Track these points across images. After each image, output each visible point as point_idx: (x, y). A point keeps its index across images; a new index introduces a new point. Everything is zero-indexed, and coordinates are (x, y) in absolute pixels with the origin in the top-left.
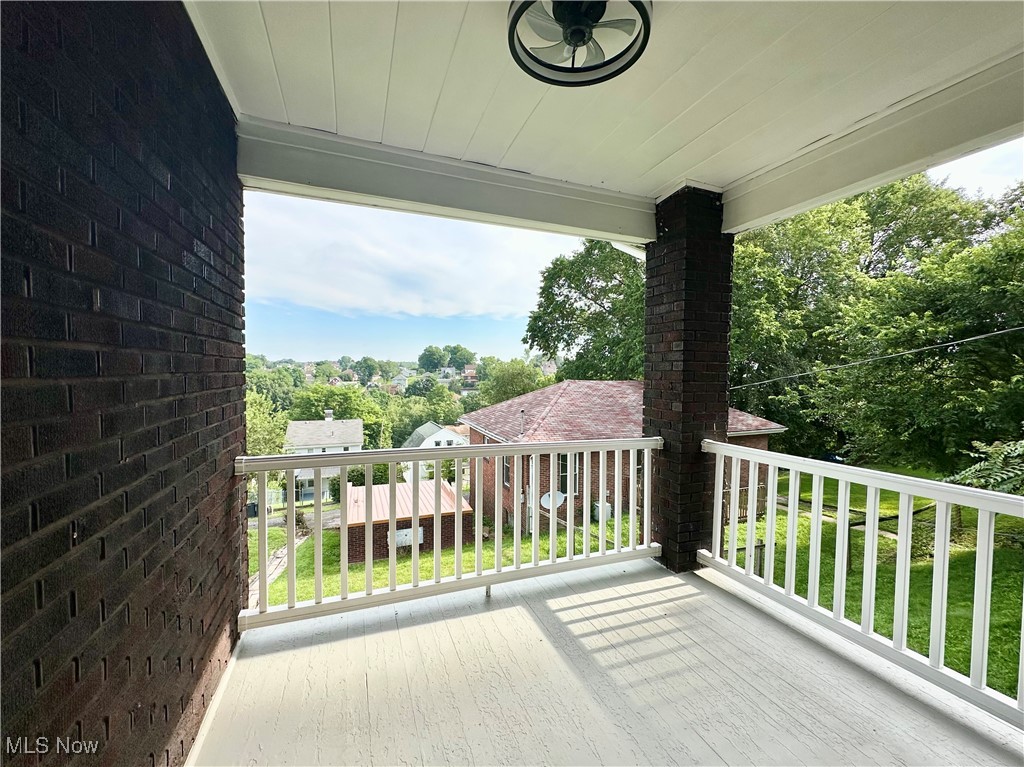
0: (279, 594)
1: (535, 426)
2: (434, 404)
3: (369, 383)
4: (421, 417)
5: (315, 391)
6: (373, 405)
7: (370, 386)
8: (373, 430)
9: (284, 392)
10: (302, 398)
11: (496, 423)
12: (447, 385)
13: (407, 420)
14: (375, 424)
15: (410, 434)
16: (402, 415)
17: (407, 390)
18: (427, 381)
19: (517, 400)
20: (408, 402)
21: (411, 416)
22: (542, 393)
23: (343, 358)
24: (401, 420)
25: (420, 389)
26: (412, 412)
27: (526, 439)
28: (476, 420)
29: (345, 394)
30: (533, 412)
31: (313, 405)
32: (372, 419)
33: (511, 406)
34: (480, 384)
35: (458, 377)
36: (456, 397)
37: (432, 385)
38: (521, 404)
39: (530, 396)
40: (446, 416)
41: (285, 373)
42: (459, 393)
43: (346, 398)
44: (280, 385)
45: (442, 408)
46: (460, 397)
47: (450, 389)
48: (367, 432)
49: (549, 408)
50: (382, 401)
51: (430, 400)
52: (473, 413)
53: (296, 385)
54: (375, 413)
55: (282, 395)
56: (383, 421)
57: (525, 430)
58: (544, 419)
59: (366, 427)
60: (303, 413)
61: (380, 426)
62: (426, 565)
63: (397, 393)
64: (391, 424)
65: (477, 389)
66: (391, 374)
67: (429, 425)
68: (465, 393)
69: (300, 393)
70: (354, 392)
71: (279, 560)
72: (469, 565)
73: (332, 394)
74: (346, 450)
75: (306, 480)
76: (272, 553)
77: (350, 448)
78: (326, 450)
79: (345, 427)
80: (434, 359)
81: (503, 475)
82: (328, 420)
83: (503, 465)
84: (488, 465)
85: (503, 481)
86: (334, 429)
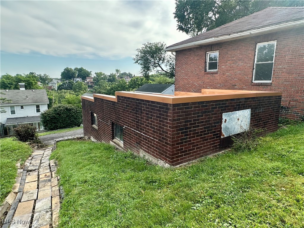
25: (66, 87)
66: (47, 81)
74: (38, 107)
75: (11, 125)
76: (18, 165)
77: (40, 106)
78: (24, 107)
79: (34, 93)
80: (70, 74)
81: (253, 75)
82: (22, 89)
83: (254, 65)
84: (216, 75)
85: (252, 80)
86: (27, 95)
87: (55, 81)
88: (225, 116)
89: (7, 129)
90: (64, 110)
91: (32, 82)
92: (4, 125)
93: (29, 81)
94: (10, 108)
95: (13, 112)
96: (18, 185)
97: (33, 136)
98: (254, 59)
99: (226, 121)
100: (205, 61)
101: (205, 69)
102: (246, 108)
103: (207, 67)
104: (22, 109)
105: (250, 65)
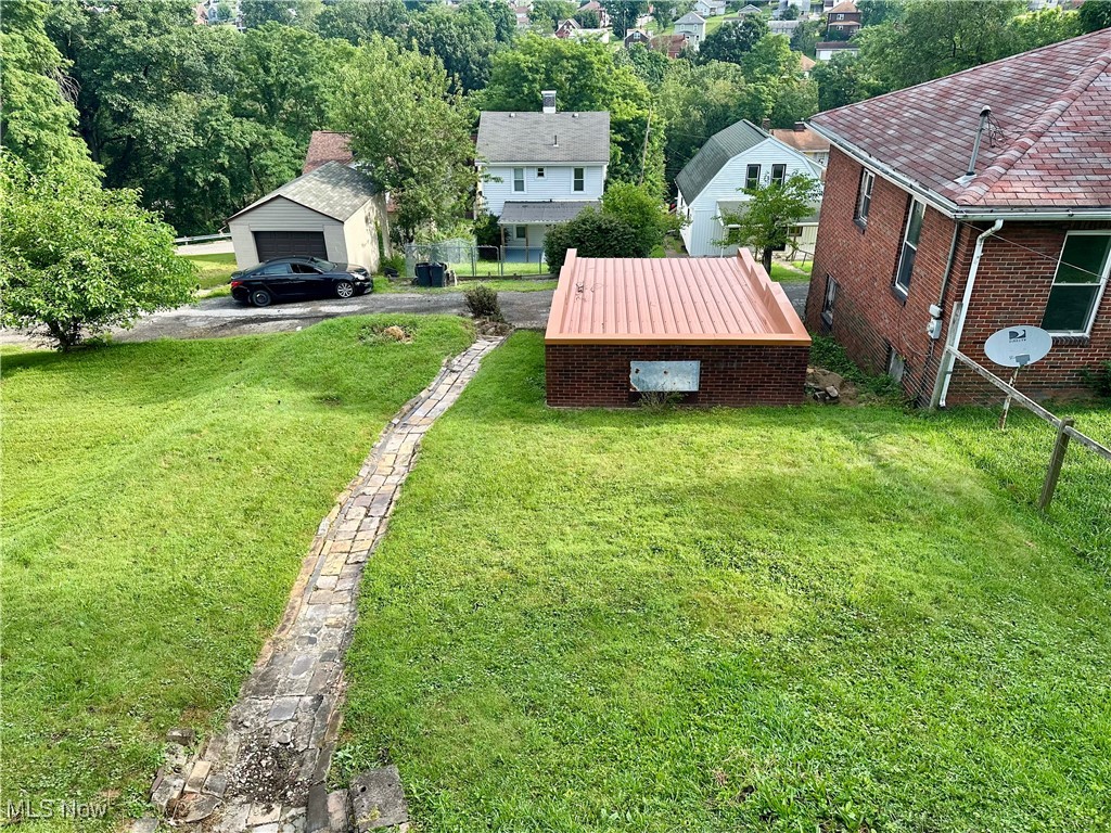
0: (445, 443)
1: (1013, 153)
2: (755, 80)
3: (629, 33)
4: (726, 107)
5: (528, 50)
6: (633, 80)
7: (631, 38)
8: (631, 134)
9: (479, 52)
10: (508, 65)
11: (901, 139)
12: (788, 36)
13: (696, 114)
14: (636, 120)
15: (701, 145)
16: (688, 102)
17: (703, 46)
18: (747, 25)
19: (967, 78)
20: (702, 75)
21: (706, 105)
22: (1043, 60)
24: (686, 114)
25: (730, 46)
26: (710, 96)
27: (979, 189)
28: (851, 127)
29: (580, 58)
30: (1012, 112)
31: (525, 79)
32: (629, 111)
33: (946, 94)
34: (868, 34)
35: (815, 17)
36: (806, 62)
37: (756, 34)
38: (976, 91)
39: (1006, 67)
40: (779, 106)
41: (480, 11)
42: (812, 53)
43: (584, 67)
44: (473, 38)
45: (771, 88)
46: (813, 63)
47: (794, 44)
48: (619, 137)
49: (1062, 103)
50: (652, 73)
51: (748, 70)
52: (844, 110)
53: (499, 38)
54: (637, 98)
55: (477, 57)
56: (652, 115)
57: (983, 164)
58: (1039, 135)
59: (618, 126)
60: (509, 94)
61: (644, 125)
62: (698, 439)
63: (683, 55)
64: (665, 122)
65: (856, 46)
66: (674, 11)
67: (740, 128)
68: (825, 56)
69: (505, 54)
70: (599, 53)
71: (455, 376)
72: (789, 458)
73: (557, 57)
74: (579, 173)
75: (512, 226)
76: (445, 361)
77: (585, 171)
78: (545, 172)
79: (577, 126)
81: (896, 267)
82: (549, 110)
83: (900, 245)
84: (863, 238)
85: (893, 279)
86: (558, 131)
87: (703, 6)
88: (634, 365)
89: (502, 233)
90: (593, 232)
91: (592, 62)
92: (497, 218)
93: (584, 56)
94: (513, 172)
95: (519, 185)
96: (434, 383)
98: (903, 230)
99: (637, 371)
100: (859, 191)
101: (856, 212)
102: (687, 359)
103: (861, 209)
104: (541, 178)
105: (896, 242)
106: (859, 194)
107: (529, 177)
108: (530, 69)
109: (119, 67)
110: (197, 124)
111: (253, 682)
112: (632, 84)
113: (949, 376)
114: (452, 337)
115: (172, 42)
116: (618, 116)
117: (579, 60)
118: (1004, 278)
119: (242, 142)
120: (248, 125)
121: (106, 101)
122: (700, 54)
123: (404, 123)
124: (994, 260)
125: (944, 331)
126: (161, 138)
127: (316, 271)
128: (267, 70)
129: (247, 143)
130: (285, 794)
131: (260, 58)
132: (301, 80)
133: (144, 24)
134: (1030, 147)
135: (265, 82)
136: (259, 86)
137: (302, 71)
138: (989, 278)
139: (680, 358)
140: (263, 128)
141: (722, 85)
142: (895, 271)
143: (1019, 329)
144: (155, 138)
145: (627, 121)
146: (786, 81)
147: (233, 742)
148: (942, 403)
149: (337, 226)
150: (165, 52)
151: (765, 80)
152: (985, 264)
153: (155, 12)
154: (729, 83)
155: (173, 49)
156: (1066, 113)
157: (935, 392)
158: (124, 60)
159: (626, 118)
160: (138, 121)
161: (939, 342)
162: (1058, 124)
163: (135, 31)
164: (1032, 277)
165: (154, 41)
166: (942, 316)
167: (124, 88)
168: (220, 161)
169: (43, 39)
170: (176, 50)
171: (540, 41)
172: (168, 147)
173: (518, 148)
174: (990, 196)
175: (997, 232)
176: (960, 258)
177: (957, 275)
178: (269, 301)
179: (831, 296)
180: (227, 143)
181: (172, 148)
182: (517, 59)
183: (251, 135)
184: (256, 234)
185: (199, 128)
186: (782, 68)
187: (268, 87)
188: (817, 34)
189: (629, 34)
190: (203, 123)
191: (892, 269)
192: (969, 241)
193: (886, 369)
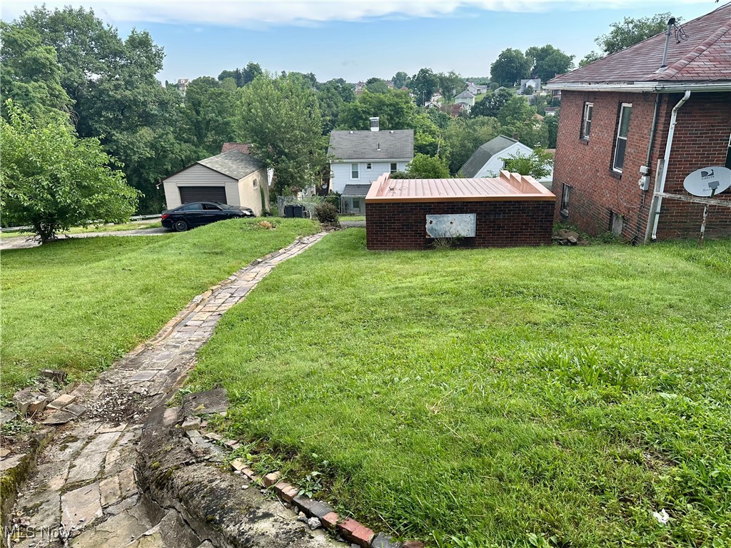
6: (428, 122)
7: (428, 107)
8: (427, 152)
9: (333, 114)
10: (349, 110)
13: (470, 145)
14: (431, 144)
16: (464, 138)
17: (473, 109)
18: (501, 97)
20: (473, 124)
21: (476, 140)
23: (399, 74)
25: (490, 108)
26: (478, 135)
27: (671, 71)
29: (395, 105)
31: (361, 118)
32: (427, 139)
35: (544, 94)
36: (538, 117)
37: (508, 101)
43: (398, 110)
46: (544, 117)
50: (441, 125)
51: (502, 120)
54: (431, 133)
56: (441, 142)
57: (669, 63)
59: (419, 147)
61: (436, 147)
63: (460, 116)
64: (450, 147)
66: (454, 91)
67: (498, 140)
68: (552, 113)
71: (304, 245)
74: (394, 166)
75: (350, 198)
76: (298, 238)
77: (397, 165)
78: (372, 166)
79: (392, 138)
80: (512, 67)
81: (613, 156)
82: (375, 129)
83: (615, 140)
84: (587, 148)
85: (611, 165)
86: (381, 141)
87: (473, 88)
88: (429, 218)
89: (344, 203)
91: (403, 108)
92: (340, 195)
93: (397, 104)
94: (351, 166)
95: (355, 175)
96: (289, 247)
97: (333, 217)
98: (616, 129)
99: (431, 222)
100: (583, 119)
101: (581, 133)
102: (466, 212)
103: (585, 131)
104: (369, 170)
105: (611, 139)
106: (583, 121)
107: (362, 169)
108: (364, 112)
109: (107, 109)
110: (152, 144)
111: (124, 362)
112: (428, 124)
113: (657, 216)
114: (304, 227)
115: (139, 93)
116: (420, 142)
117: (394, 107)
118: (692, 140)
119: (180, 156)
120: (184, 146)
121: (96, 129)
122: (471, 114)
123: (280, 120)
124: (685, 127)
125: (651, 184)
126: (129, 152)
127: (218, 209)
128: (198, 113)
129: (183, 156)
130: (132, 417)
131: (194, 105)
132: (219, 118)
133: (123, 83)
134: (704, 51)
135: (197, 119)
136: (192, 122)
137: (220, 113)
138: (682, 141)
139: (462, 212)
140: (194, 147)
141: (486, 129)
142: (612, 160)
143: (709, 170)
144: (125, 152)
145: (425, 145)
146: (527, 125)
147: (97, 390)
148: (654, 237)
149: (234, 183)
150: (135, 100)
151: (514, 124)
152: (679, 130)
153: (130, 76)
154: (491, 128)
155: (139, 97)
156: (727, 34)
157: (648, 228)
158: (109, 104)
159: (424, 143)
160: (115, 141)
161: (648, 192)
162: (722, 39)
163: (117, 87)
164: (713, 140)
165: (128, 93)
166: (650, 173)
167: (109, 121)
168: (165, 167)
169: (59, 87)
170: (142, 98)
171: (370, 96)
172: (133, 157)
173: (354, 151)
174: (680, 75)
175: (687, 102)
176: (661, 127)
177: (659, 140)
178: (186, 228)
179: (566, 199)
180: (171, 155)
181: (135, 158)
182: (356, 106)
183: (186, 151)
184: (180, 188)
185: (153, 146)
186: (524, 116)
187: (198, 122)
188: (546, 103)
189: (426, 104)
190: (156, 143)
191: (609, 159)
192: (666, 113)
193: (610, 229)
